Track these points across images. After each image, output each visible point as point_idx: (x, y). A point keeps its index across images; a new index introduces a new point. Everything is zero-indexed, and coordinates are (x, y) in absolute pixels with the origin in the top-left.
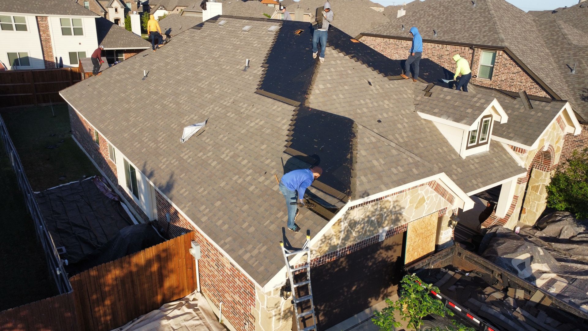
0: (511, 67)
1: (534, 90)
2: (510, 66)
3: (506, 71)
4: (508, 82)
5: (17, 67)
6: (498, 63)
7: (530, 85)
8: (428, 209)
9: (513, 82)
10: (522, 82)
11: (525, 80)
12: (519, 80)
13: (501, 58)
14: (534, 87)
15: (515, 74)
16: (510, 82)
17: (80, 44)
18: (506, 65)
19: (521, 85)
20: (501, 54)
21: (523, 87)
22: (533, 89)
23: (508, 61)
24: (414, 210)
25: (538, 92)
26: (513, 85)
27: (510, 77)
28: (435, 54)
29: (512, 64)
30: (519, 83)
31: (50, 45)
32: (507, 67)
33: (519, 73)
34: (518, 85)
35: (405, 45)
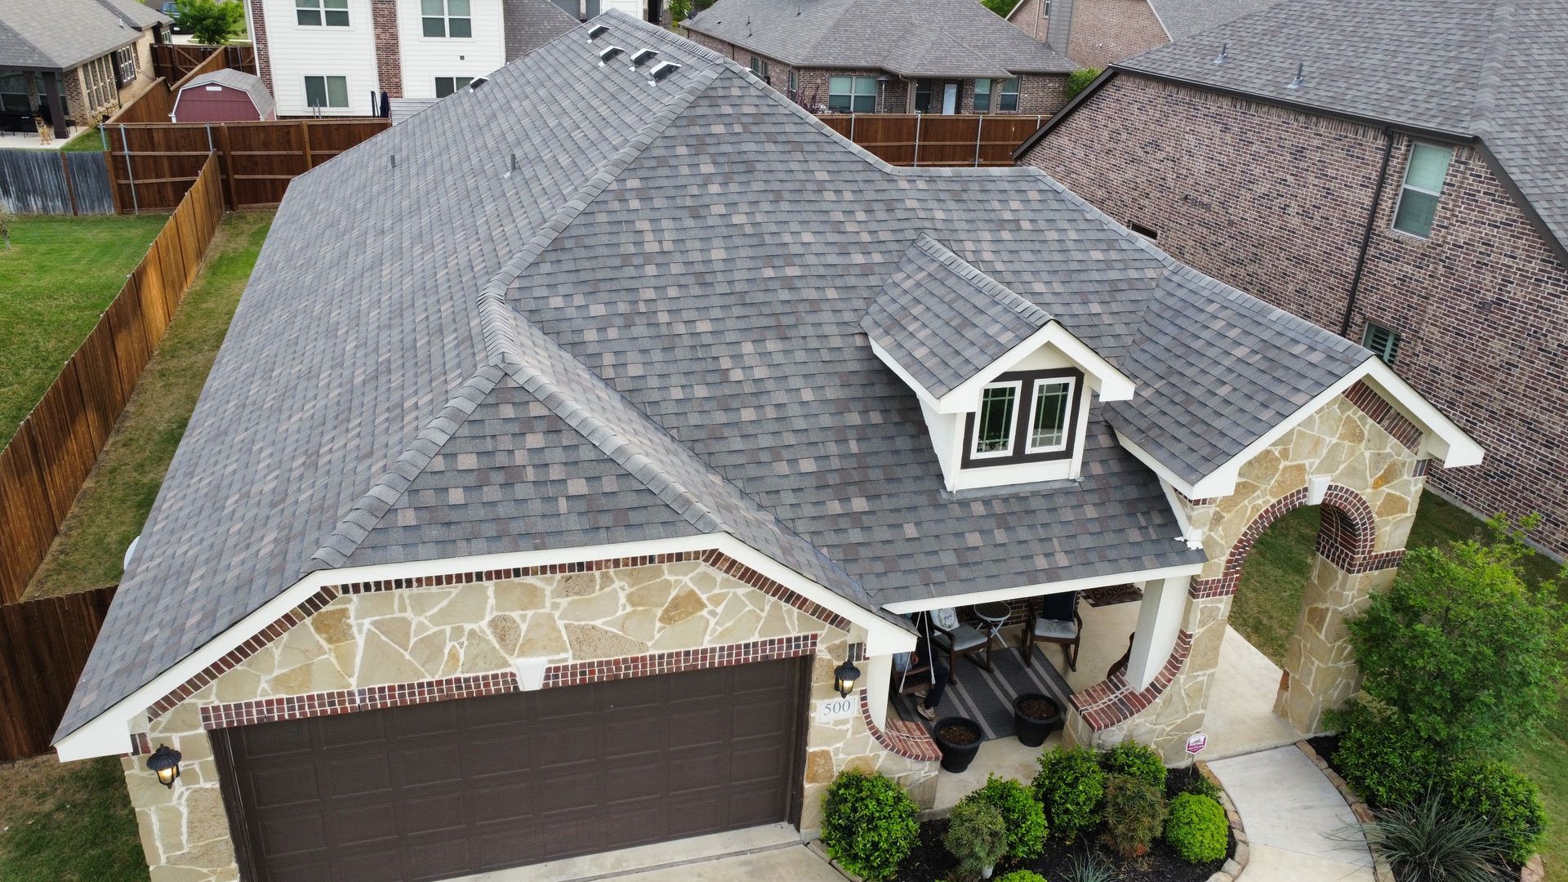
0: (1489, 204)
1: (1550, 288)
2: (1487, 199)
3: (1474, 216)
4: (1475, 251)
5: (322, 109)
6: (1453, 185)
7: (1540, 270)
8: (720, 629)
9: (1489, 255)
10: (1515, 258)
11: (1527, 251)
12: (1507, 249)
13: (1461, 172)
14: (1549, 278)
15: (1498, 227)
16: (1481, 253)
17: (462, 58)
18: (1474, 195)
19: (1510, 267)
20: (1463, 159)
21: (1515, 274)
22: (1547, 283)
23: (1482, 182)
24: (658, 624)
25: (1559, 297)
26: (1486, 265)
27: (1481, 238)
28: (1287, 144)
29: (1494, 195)
30: (1507, 261)
31: (395, 60)
32: (1476, 201)
33: (1511, 225)
34: (1504, 265)
35: (1213, 109)
